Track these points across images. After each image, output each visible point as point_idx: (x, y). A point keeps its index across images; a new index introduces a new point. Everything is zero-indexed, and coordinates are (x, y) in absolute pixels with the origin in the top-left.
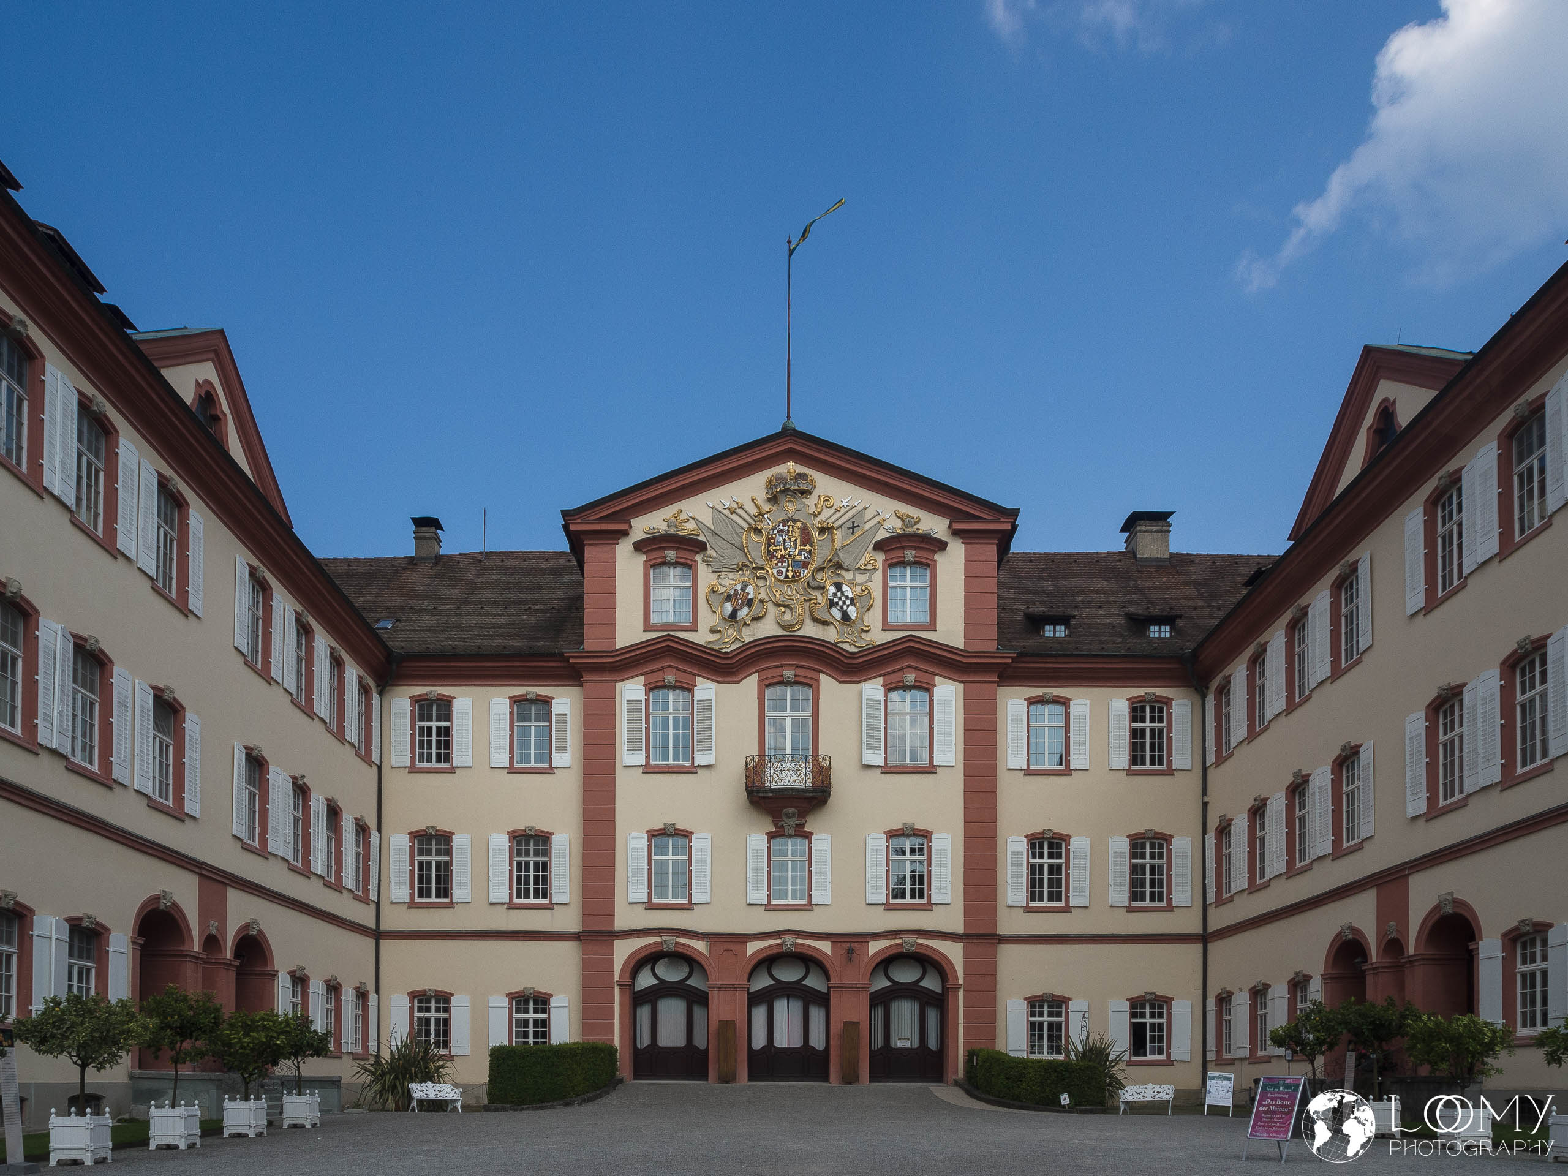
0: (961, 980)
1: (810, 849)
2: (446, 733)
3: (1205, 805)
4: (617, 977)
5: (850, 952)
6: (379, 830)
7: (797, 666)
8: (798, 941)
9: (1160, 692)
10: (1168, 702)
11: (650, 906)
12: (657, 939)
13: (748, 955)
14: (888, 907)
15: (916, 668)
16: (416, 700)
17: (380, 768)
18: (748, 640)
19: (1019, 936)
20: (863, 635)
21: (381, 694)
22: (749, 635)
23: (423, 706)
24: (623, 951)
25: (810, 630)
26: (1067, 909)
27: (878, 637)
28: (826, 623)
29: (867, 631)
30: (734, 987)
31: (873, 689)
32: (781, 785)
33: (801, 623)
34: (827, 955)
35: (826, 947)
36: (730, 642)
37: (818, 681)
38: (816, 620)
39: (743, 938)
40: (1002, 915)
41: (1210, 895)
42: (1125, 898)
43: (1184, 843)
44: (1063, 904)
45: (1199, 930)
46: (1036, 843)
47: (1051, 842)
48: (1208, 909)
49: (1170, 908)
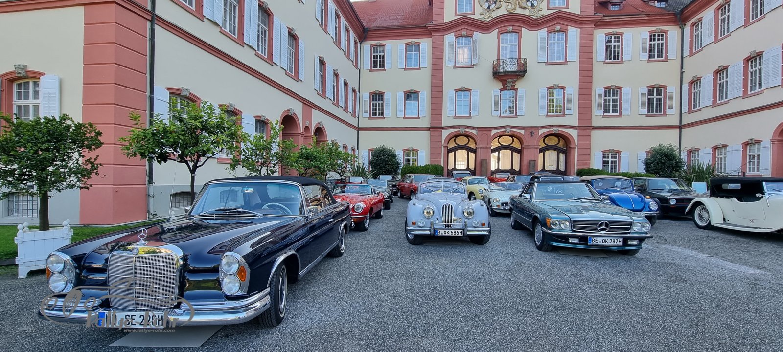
0: (576, 144)
1: (517, 95)
2: (382, 57)
3: (682, 73)
4: (443, 144)
5: (532, 134)
6: (359, 92)
7: (513, 26)
8: (511, 130)
9: (663, 28)
10: (666, 32)
11: (456, 117)
12: (458, 129)
13: (492, 135)
14: (547, 116)
15: (560, 24)
16: (372, 46)
17: (360, 70)
18: (494, 17)
19: (600, 127)
20: (540, 12)
21: (360, 44)
22: (495, 15)
23: (374, 48)
24: (445, 134)
25: (519, 11)
26: (620, 116)
27: (546, 12)
28: (525, 8)
29: (541, 10)
30: (486, 147)
31: (543, 32)
32: (507, 70)
33: (515, 9)
34: (522, 135)
35: (522, 132)
36: (488, 17)
37: (521, 31)
38: (521, 7)
39: (490, 129)
40: (594, 118)
41: (685, 109)
42: (645, 111)
43: (672, 88)
44: (618, 114)
45: (678, 124)
46: (607, 90)
47: (613, 91)
48: (683, 115)
49: (665, 115)
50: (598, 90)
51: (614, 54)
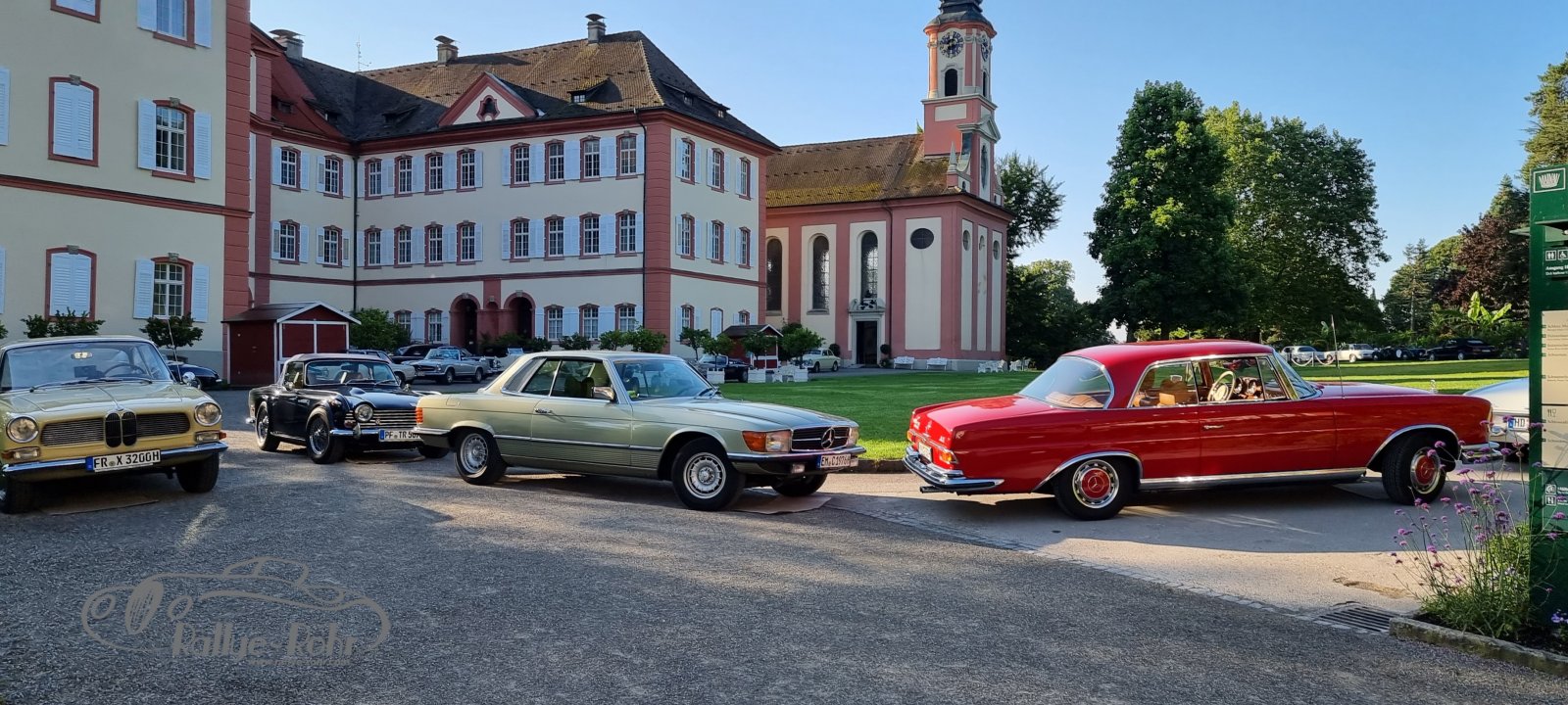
3: (356, 216)
9: (338, 155)
10: (341, 161)
19: (278, 276)
26: (297, 262)
40: (271, 263)
41: (361, 262)
42: (322, 260)
43: (347, 234)
44: (294, 260)
45: (351, 278)
46: (284, 224)
47: (290, 226)
48: (358, 269)
49: (340, 266)
50: (276, 226)
51: (291, 178)
